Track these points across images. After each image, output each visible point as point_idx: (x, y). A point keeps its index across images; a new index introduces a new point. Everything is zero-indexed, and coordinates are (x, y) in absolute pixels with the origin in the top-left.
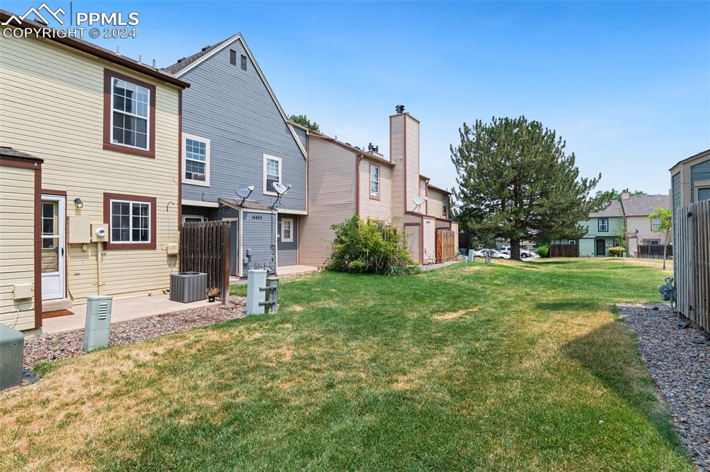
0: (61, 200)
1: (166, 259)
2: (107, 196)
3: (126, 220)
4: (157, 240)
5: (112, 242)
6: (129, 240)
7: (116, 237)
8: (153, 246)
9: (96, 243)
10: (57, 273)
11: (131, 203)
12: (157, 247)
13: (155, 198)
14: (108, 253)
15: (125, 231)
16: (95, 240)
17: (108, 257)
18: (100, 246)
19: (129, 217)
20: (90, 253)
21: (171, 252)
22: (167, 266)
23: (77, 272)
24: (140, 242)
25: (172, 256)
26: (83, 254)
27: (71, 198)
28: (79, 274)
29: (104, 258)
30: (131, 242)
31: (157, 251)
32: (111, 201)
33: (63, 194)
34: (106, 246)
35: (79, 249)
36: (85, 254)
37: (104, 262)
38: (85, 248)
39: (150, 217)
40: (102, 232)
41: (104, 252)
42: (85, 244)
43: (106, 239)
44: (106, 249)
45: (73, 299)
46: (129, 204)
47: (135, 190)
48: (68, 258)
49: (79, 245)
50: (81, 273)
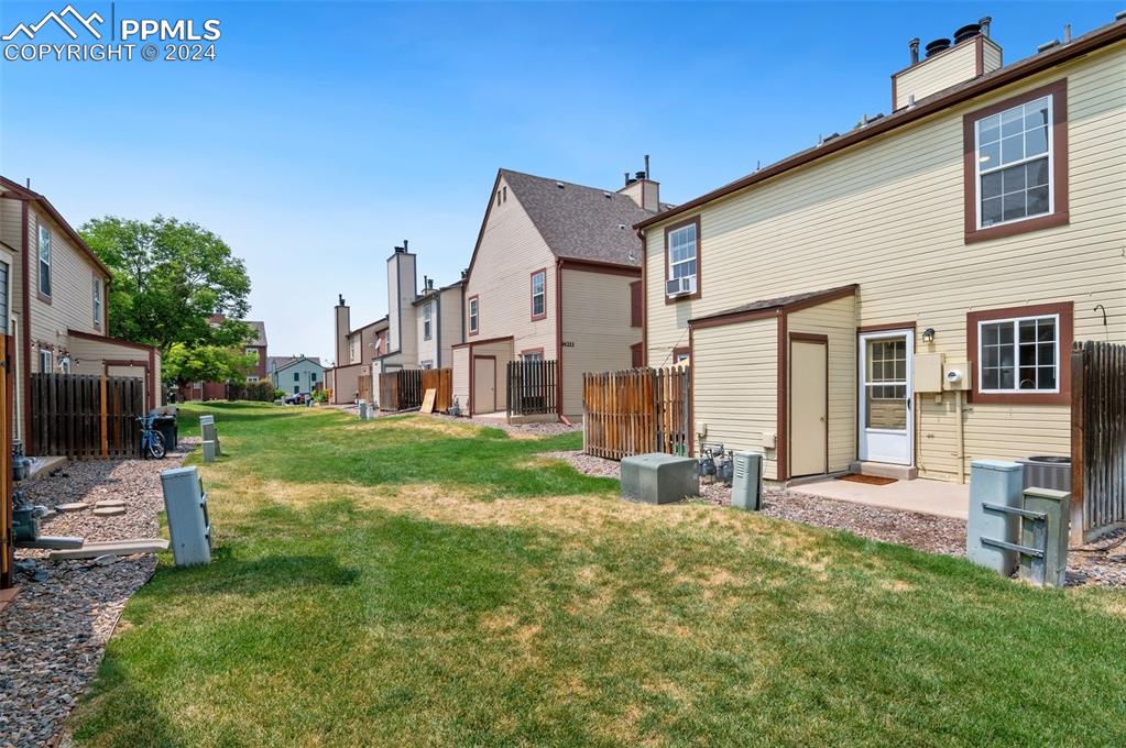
0: (909, 334)
2: (972, 318)
3: (1008, 352)
5: (981, 391)
6: (1013, 387)
7: (990, 381)
8: (1064, 400)
9: (953, 392)
10: (903, 431)
11: (1016, 321)
13: (1071, 303)
14: (976, 408)
15: (1007, 371)
16: (947, 387)
17: (975, 415)
18: (958, 397)
19: (1013, 347)
20: (948, 406)
23: (931, 433)
24: (1037, 391)
26: (934, 408)
27: (921, 329)
28: (932, 437)
29: (969, 415)
30: (1017, 390)
32: (980, 323)
33: (912, 326)
34: (971, 396)
35: (931, 401)
36: (942, 408)
37: (968, 422)
38: (938, 399)
39: (1057, 342)
40: (952, 375)
41: (968, 407)
42: (938, 393)
43: (965, 386)
44: (970, 401)
45: (924, 470)
46: (1013, 323)
47: (1026, 297)
48: (919, 413)
49: (932, 395)
50: (936, 434)
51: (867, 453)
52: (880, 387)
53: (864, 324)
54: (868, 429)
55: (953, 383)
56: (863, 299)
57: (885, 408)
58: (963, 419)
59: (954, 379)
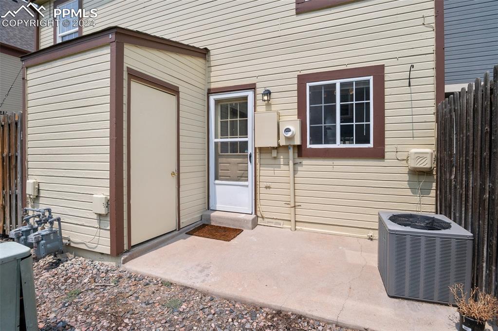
0: (250, 94)
1: (406, 177)
2: (302, 80)
3: (331, 111)
4: (387, 141)
5: (309, 146)
6: (335, 142)
7: (316, 139)
8: (378, 153)
9: (286, 147)
11: (338, 82)
12: (387, 155)
13: (383, 67)
14: (305, 162)
15: (329, 128)
16: (283, 142)
17: (304, 168)
18: (291, 151)
19: (335, 106)
20: (282, 161)
21: (414, 164)
22: (409, 192)
23: (268, 184)
25: (418, 173)
26: (273, 162)
27: (260, 91)
28: (269, 187)
29: (299, 168)
30: (338, 145)
31: (386, 162)
32: (308, 85)
33: (252, 87)
34: (300, 151)
35: (267, 156)
36: (276, 162)
37: (299, 174)
38: (274, 154)
39: (371, 101)
40: (288, 130)
41: (298, 160)
42: (274, 148)
43: (297, 141)
44: (300, 155)
45: (263, 217)
46: (335, 84)
47: (346, 61)
48: (258, 166)
49: (269, 150)
50: (272, 185)
51: (215, 204)
52: (226, 143)
53: (213, 86)
54: (217, 182)
55: (287, 139)
56: (212, 63)
57: (231, 162)
58: (295, 171)
59: (289, 134)
